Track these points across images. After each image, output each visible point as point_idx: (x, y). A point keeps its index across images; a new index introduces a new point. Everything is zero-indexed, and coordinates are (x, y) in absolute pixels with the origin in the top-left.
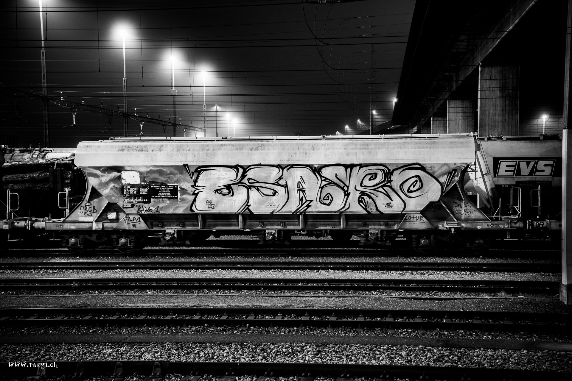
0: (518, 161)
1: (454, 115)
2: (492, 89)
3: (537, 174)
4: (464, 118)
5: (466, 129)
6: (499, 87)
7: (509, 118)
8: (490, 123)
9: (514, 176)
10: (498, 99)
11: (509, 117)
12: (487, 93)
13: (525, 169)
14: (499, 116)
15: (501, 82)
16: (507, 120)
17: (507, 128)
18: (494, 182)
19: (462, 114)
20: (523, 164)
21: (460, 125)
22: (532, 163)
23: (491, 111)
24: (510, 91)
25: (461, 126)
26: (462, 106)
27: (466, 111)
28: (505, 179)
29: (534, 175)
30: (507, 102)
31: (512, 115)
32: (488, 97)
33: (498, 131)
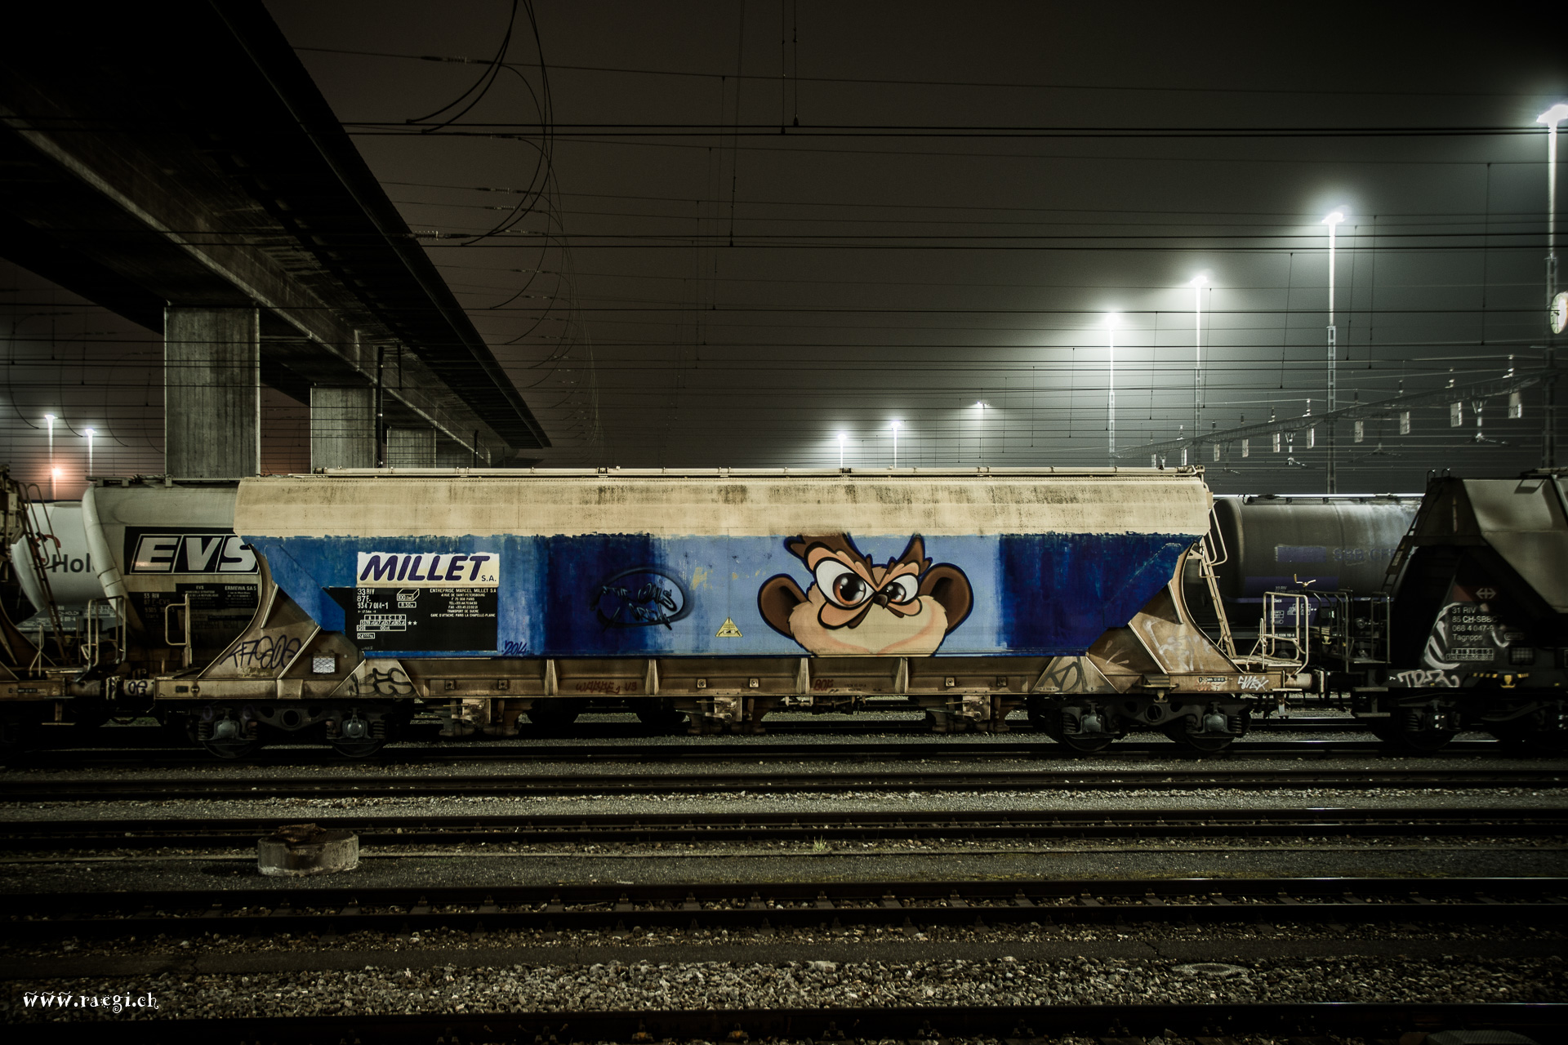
0: (183, 535)
1: (325, 425)
2: (193, 364)
3: (225, 566)
4: (350, 433)
5: (355, 459)
6: (211, 361)
7: (234, 436)
8: (191, 446)
9: (173, 573)
10: (208, 389)
11: (234, 432)
12: (182, 374)
13: (198, 558)
14: (210, 428)
15: (214, 349)
16: (230, 440)
17: (230, 459)
18: (125, 586)
19: (345, 423)
20: (194, 544)
21: (340, 450)
22: (215, 542)
23: (193, 416)
24: (237, 371)
25: (343, 452)
26: (344, 405)
27: (355, 416)
28: (152, 580)
29: (218, 571)
30: (230, 396)
31: (242, 426)
32: (184, 383)
33: (209, 465)
